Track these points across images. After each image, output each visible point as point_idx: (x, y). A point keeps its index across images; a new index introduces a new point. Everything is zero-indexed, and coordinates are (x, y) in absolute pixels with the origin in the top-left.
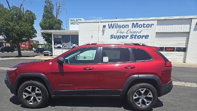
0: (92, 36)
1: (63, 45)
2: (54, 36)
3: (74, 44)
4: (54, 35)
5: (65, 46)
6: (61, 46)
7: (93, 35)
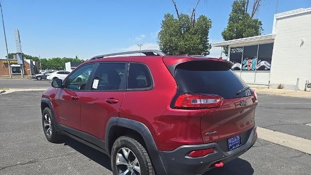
0: (303, 43)
1: (243, 65)
2: (231, 50)
3: (263, 62)
4: (231, 48)
5: (246, 66)
6: (240, 67)
7: (304, 41)
